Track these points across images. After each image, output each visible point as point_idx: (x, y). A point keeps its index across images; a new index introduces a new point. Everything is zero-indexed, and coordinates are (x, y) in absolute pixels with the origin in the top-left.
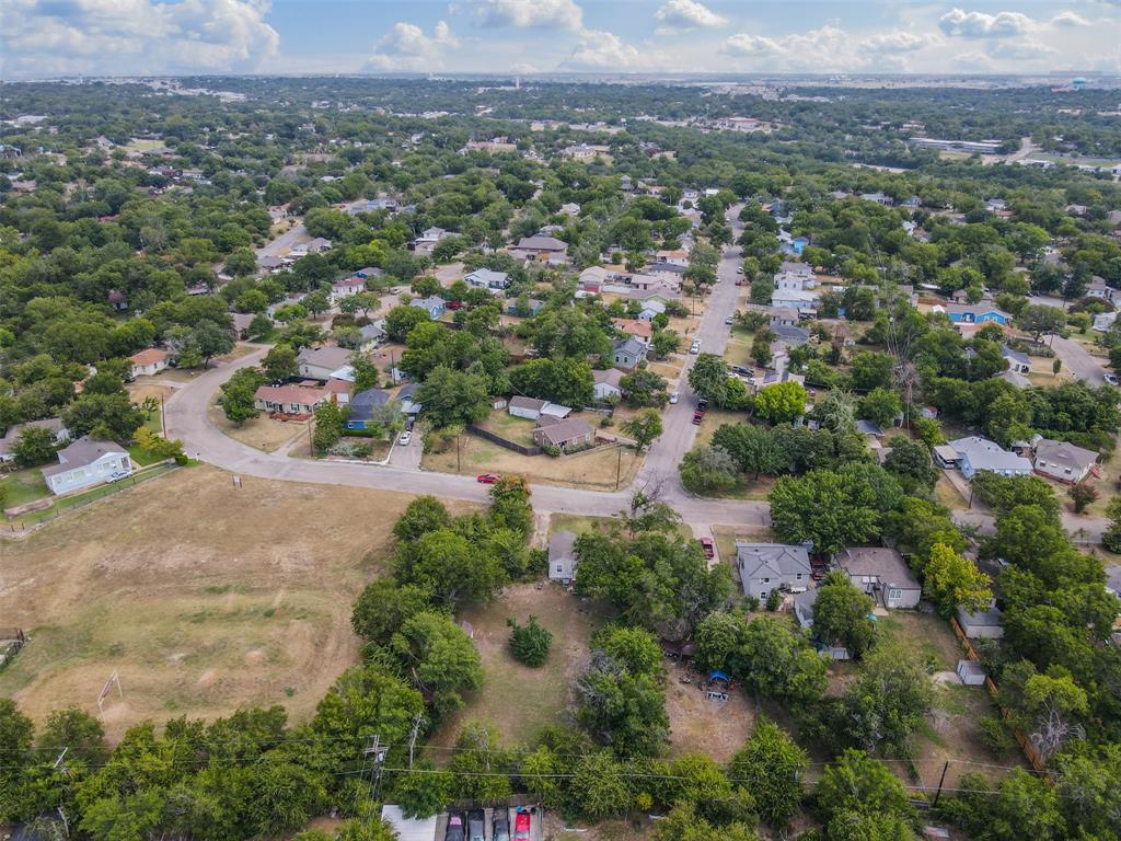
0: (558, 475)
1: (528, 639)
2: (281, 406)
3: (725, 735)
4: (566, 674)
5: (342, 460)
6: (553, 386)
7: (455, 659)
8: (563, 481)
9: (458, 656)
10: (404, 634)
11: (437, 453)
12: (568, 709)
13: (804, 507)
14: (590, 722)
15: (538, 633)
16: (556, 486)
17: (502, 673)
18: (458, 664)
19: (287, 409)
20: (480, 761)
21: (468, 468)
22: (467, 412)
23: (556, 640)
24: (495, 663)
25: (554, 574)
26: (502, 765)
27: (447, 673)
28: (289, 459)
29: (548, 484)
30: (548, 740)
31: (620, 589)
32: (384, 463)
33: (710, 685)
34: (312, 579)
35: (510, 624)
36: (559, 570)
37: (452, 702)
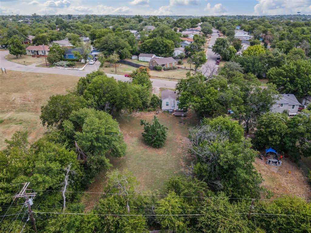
0: (161, 76)
1: (153, 130)
2: (37, 52)
3: (289, 185)
4: (178, 152)
5: (61, 68)
6: (157, 48)
7: (103, 130)
8: (164, 78)
9: (106, 129)
10: (71, 121)
11: (106, 67)
12: (182, 170)
13: (291, 75)
14: (205, 174)
15: (160, 127)
16: (162, 80)
17: (138, 151)
18: (106, 134)
19: (40, 53)
20: (121, 204)
21: (120, 72)
22: (120, 51)
23: (169, 135)
24: (133, 146)
25: (164, 107)
26: (139, 208)
27: (97, 139)
28: (35, 67)
29: (157, 79)
30: (175, 187)
31: (206, 103)
32: (81, 69)
33: (267, 156)
34: (31, 107)
35: (142, 123)
36: (167, 105)
37: (101, 162)
